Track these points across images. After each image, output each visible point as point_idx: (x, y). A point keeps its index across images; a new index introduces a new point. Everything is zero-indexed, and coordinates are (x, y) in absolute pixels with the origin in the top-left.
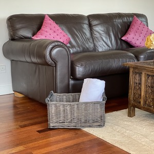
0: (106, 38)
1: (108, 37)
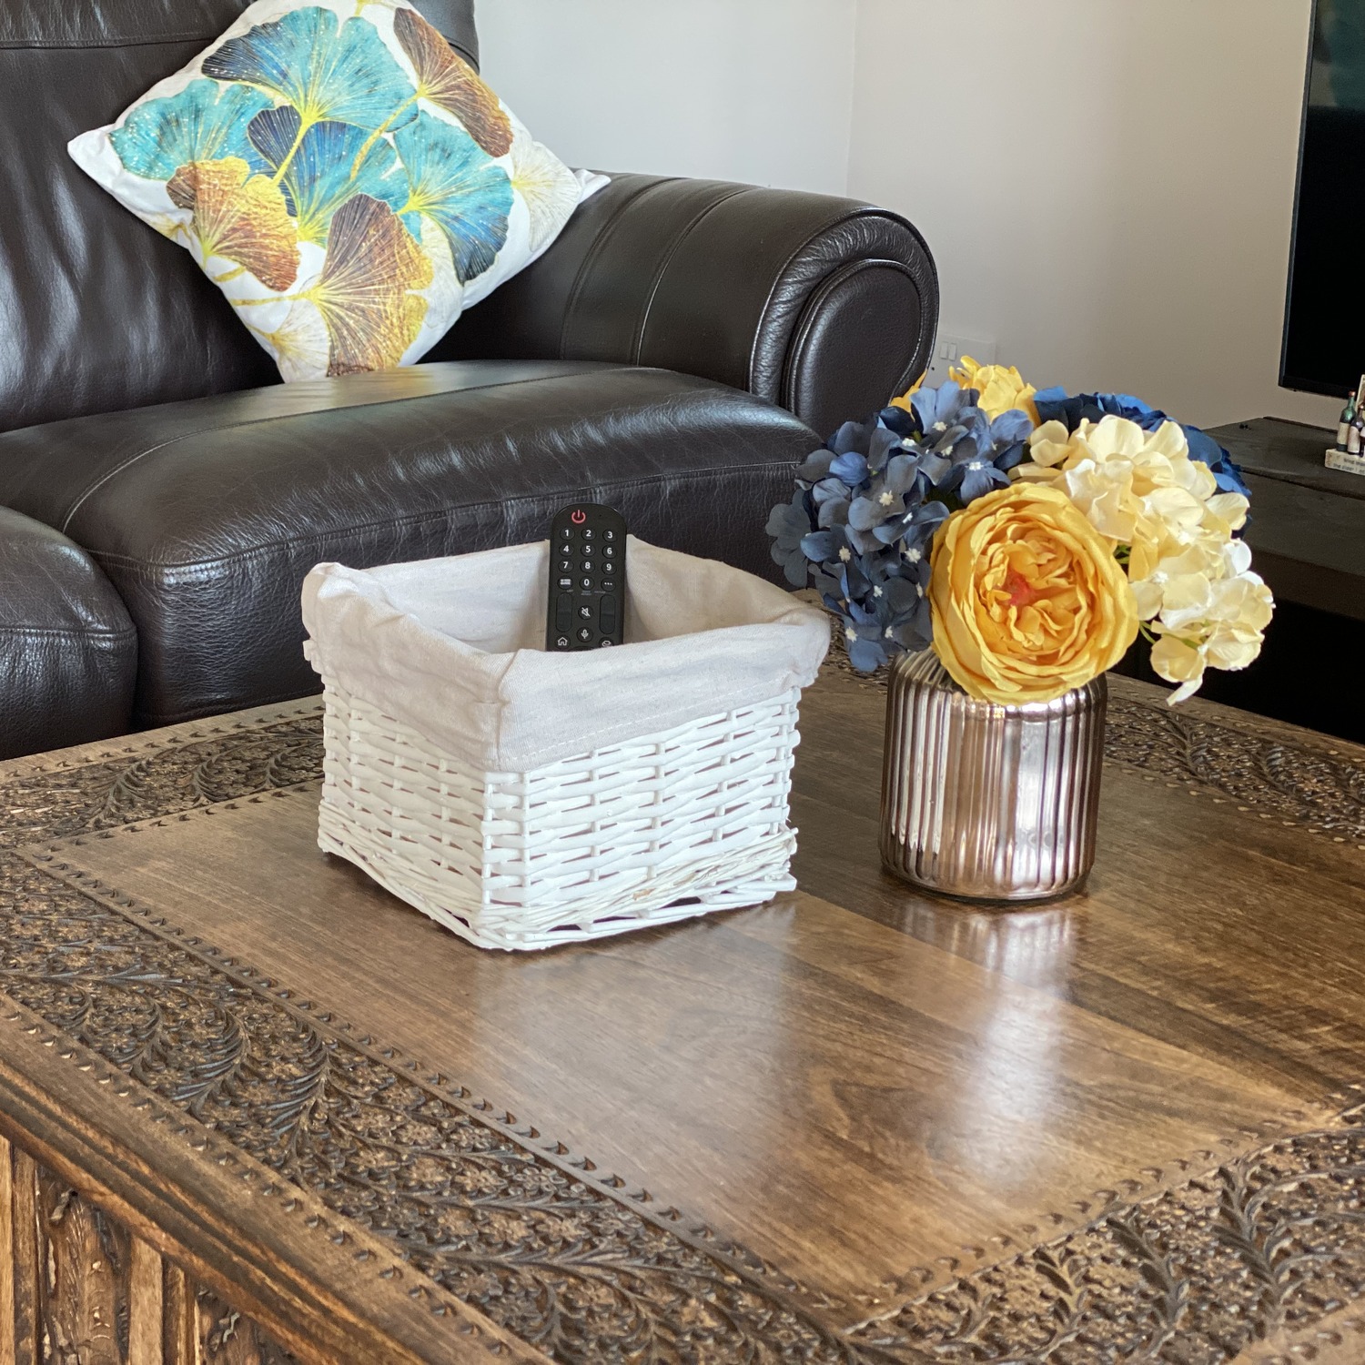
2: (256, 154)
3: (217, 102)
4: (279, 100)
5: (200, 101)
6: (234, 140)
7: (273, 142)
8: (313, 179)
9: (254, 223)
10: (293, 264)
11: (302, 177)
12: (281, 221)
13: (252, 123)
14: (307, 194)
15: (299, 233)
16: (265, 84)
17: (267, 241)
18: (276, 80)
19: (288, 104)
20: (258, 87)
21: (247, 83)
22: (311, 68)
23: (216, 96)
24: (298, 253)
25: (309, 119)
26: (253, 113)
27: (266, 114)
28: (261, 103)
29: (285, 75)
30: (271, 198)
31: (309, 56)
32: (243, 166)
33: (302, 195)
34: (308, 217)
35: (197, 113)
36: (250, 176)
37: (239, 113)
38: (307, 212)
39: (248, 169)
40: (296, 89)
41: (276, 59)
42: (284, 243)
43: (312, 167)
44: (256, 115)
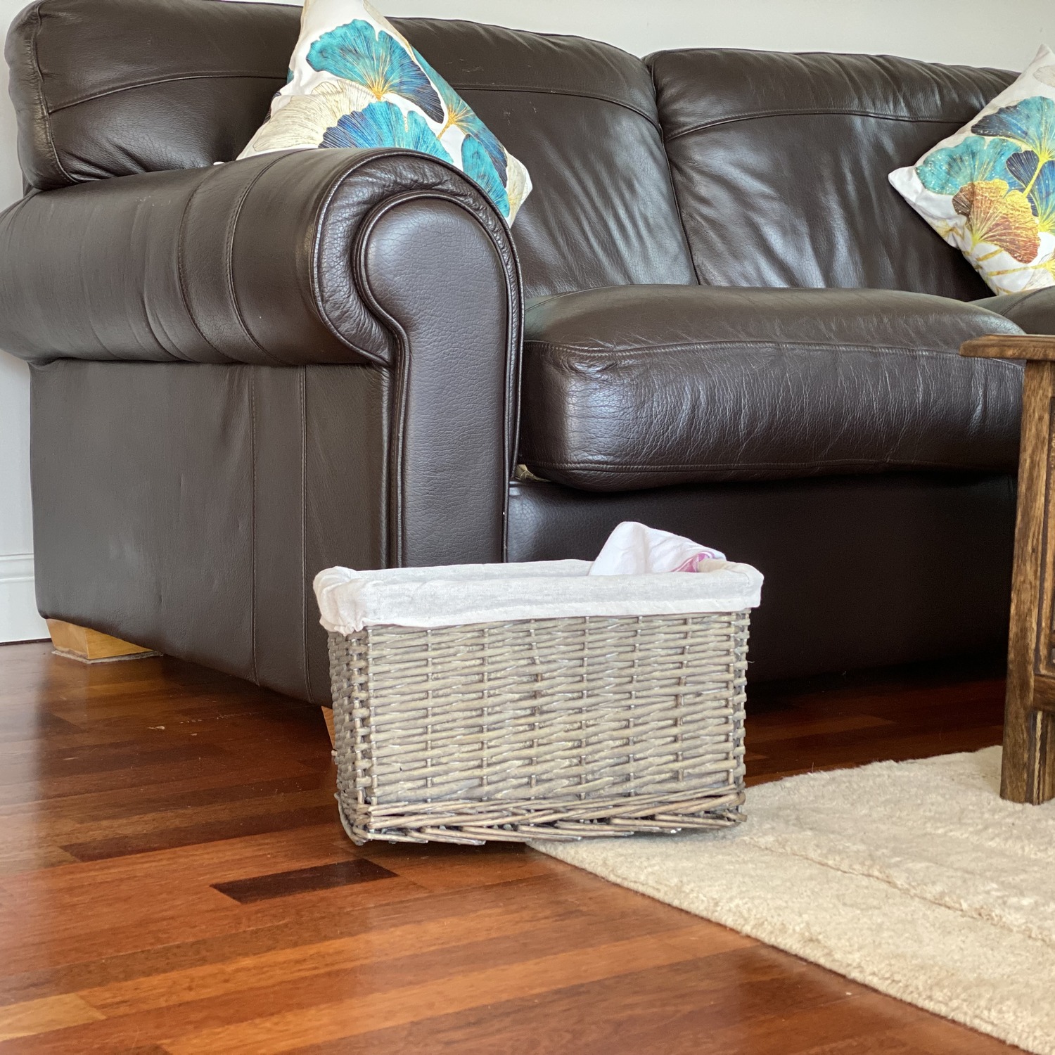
0: (789, 232)
1: (804, 229)
2: (1012, 178)
3: (985, 148)
4: (1024, 147)
5: (974, 148)
6: (998, 169)
7: (1022, 171)
8: (1048, 194)
9: (1010, 220)
10: (1036, 246)
11: (1041, 192)
12: (1028, 220)
13: (1009, 160)
14: (1044, 203)
15: (1039, 226)
16: (1014, 138)
17: (1019, 232)
18: (1021, 136)
19: (1030, 150)
20: (1010, 140)
21: (1003, 138)
22: (1042, 129)
23: (984, 145)
24: (1039, 239)
25: (1043, 159)
26: (1009, 154)
27: (1016, 155)
28: (1013, 149)
29: (1026, 134)
30: (1022, 205)
31: (1040, 123)
32: (1004, 185)
33: (1042, 203)
34: (1045, 217)
35: (973, 155)
36: (1009, 191)
37: (1001, 154)
38: (1044, 214)
39: (1008, 187)
40: (1034, 141)
41: (1019, 125)
42: (1030, 233)
43: (1047, 186)
44: (1011, 155)
